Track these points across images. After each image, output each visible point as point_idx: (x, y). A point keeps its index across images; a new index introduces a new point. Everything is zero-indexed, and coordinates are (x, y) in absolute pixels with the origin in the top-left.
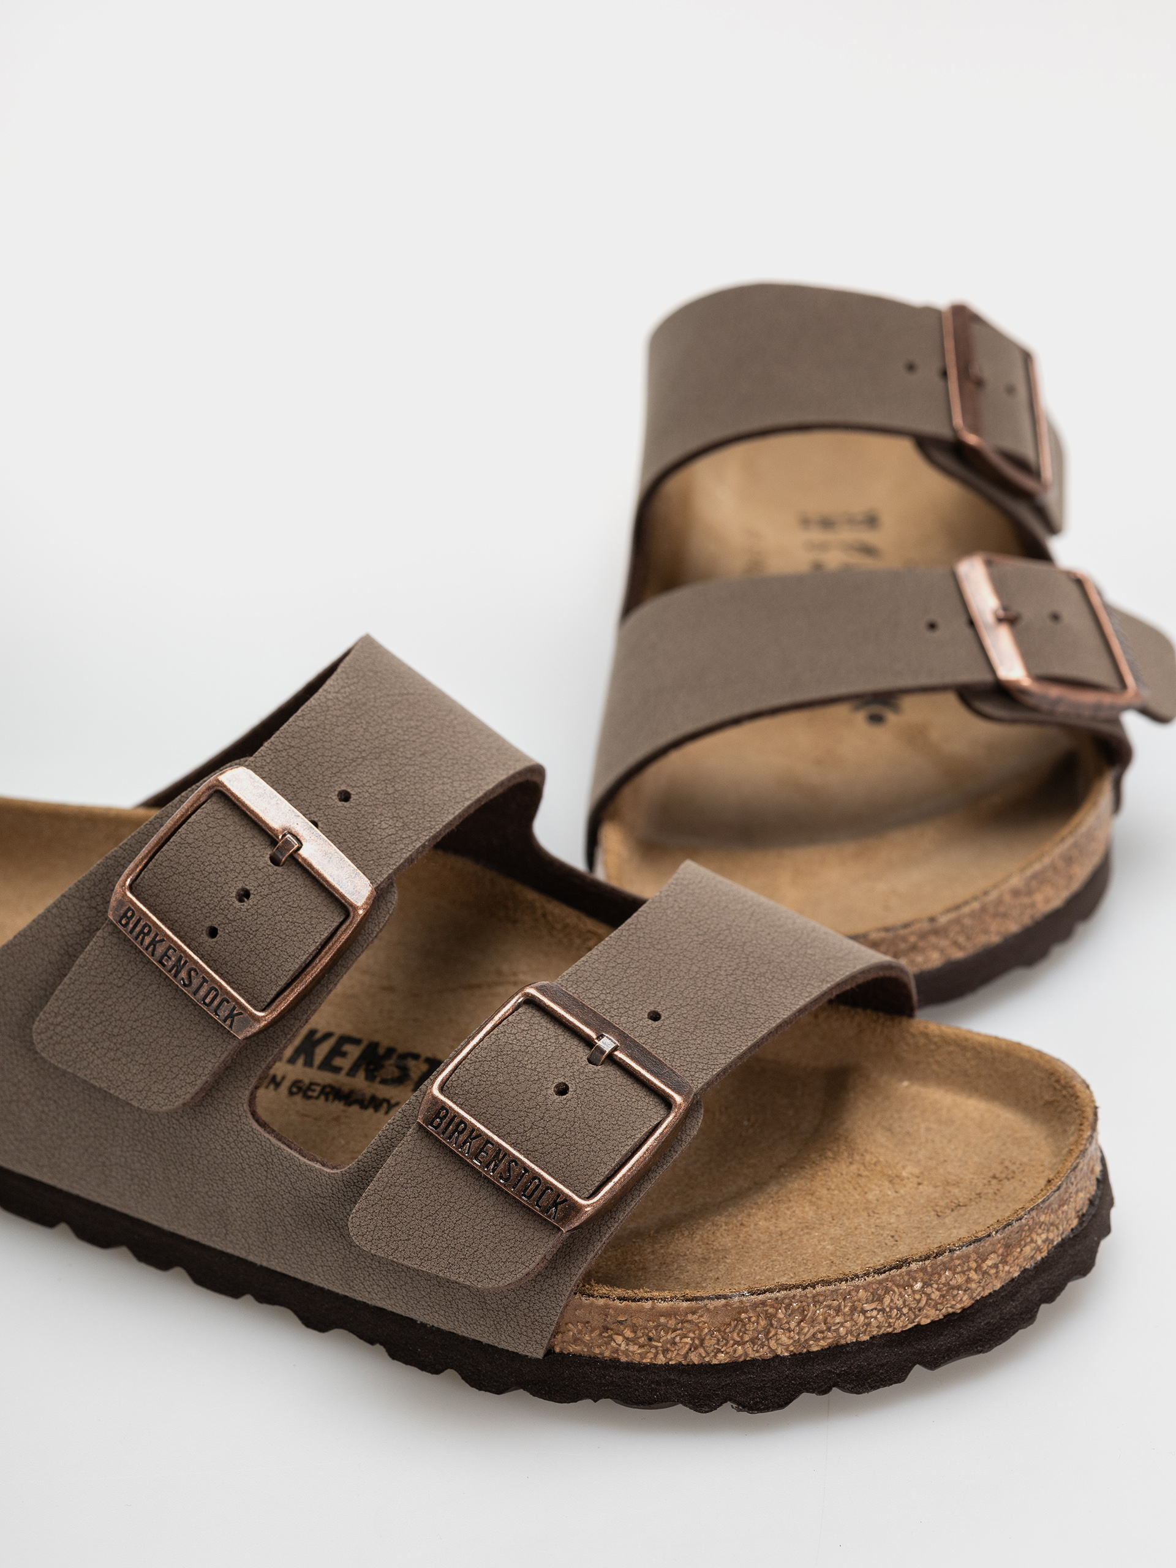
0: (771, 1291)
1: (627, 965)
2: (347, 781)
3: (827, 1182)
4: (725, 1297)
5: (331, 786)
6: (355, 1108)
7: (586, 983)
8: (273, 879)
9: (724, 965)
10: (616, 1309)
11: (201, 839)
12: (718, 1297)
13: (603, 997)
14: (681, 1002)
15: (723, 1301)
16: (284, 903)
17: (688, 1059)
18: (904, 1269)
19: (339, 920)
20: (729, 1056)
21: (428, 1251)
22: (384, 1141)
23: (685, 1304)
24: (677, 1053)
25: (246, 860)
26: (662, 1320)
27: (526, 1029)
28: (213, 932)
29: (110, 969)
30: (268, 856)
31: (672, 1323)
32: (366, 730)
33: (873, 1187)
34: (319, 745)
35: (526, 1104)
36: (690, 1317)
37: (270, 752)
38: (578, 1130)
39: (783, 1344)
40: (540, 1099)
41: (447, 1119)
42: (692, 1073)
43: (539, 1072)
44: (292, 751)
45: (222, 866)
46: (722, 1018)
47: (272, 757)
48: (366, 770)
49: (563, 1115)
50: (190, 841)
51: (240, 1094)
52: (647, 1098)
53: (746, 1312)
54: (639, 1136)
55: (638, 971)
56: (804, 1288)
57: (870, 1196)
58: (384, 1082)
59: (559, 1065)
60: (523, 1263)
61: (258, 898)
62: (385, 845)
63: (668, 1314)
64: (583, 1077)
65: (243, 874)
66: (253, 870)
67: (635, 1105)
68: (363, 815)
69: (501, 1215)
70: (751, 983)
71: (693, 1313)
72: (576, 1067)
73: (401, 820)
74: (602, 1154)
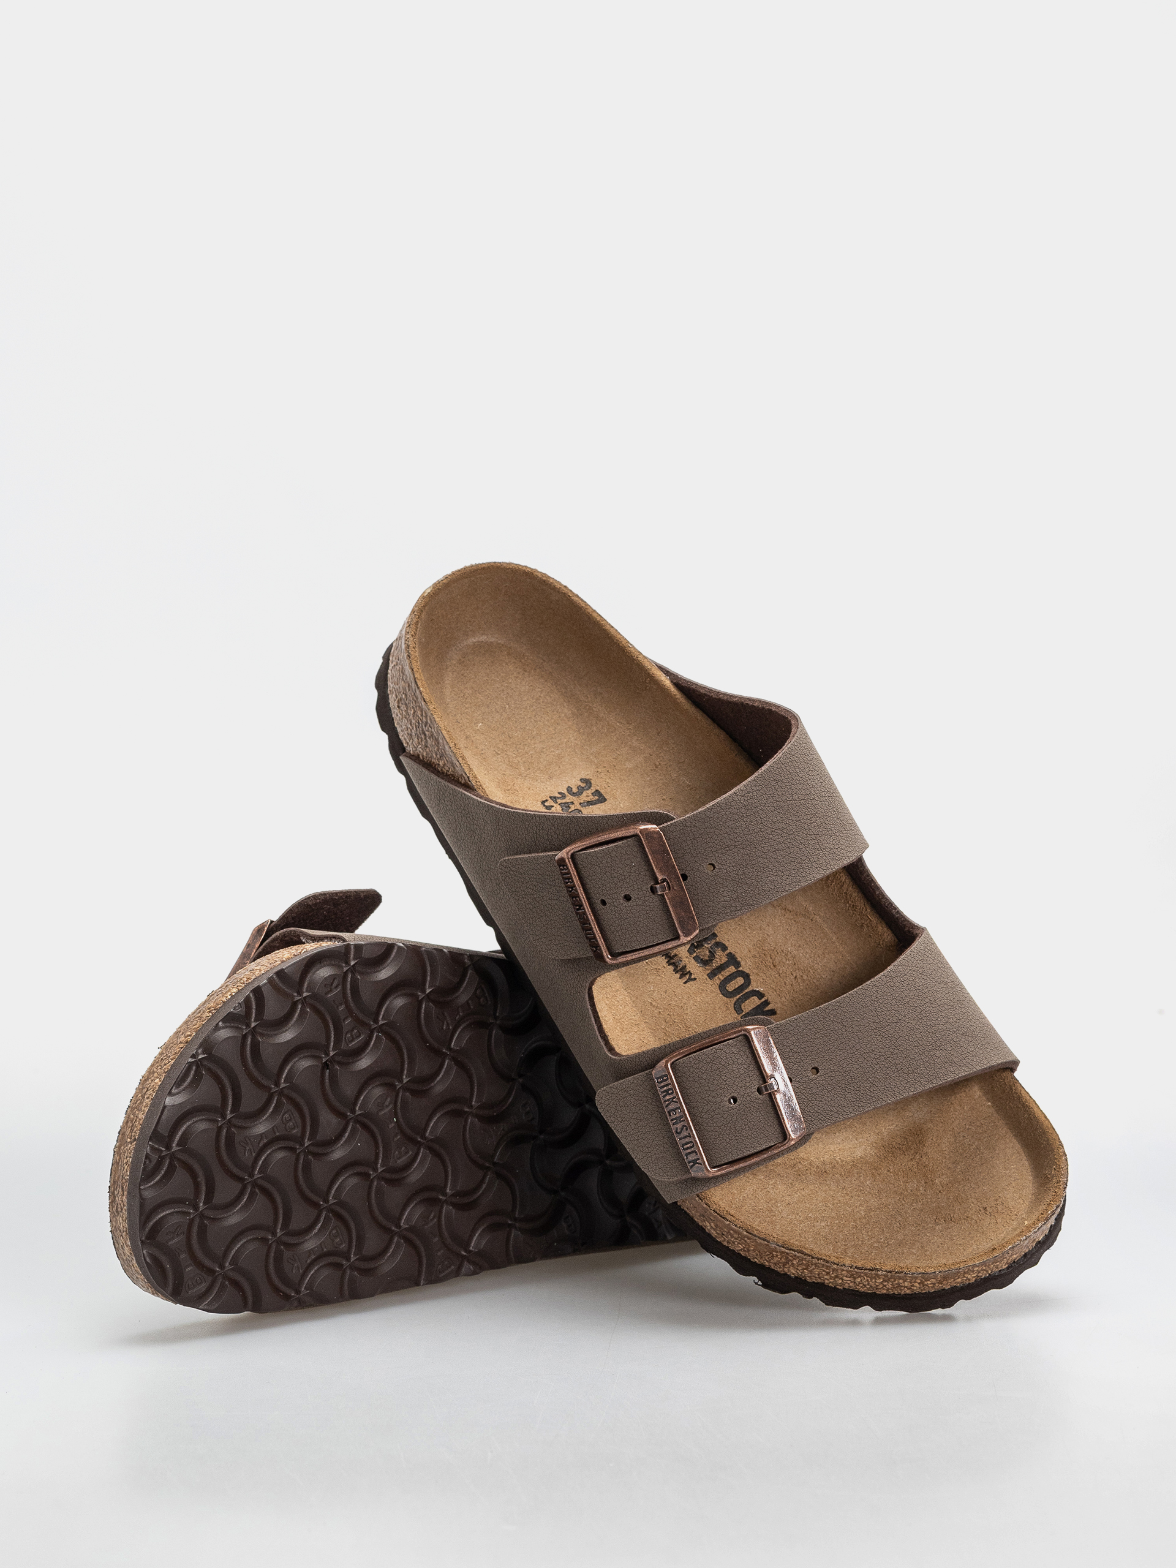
0: (793, 1250)
1: (819, 1031)
2: (718, 859)
3: (890, 1165)
4: (768, 1242)
5: (706, 859)
6: (671, 968)
7: (787, 1034)
8: (647, 898)
9: (876, 1050)
10: (711, 1213)
11: (619, 857)
12: (765, 1240)
13: (792, 1047)
14: (835, 1067)
15: (766, 1243)
16: (647, 913)
17: (816, 1109)
18: (874, 1272)
19: (671, 937)
20: (840, 1117)
21: (627, 1134)
22: (637, 1060)
23: (745, 1233)
24: (812, 1102)
25: (637, 882)
26: (732, 1232)
27: (735, 1052)
28: (604, 903)
29: (548, 873)
30: (650, 885)
31: (736, 1236)
32: (747, 827)
33: (915, 1181)
34: (712, 830)
35: (710, 1098)
36: (746, 1239)
37: (681, 825)
38: (728, 1128)
39: (792, 1272)
40: (719, 1100)
41: (666, 1083)
42: (813, 1120)
43: (726, 1084)
44: (694, 829)
45: (623, 877)
46: (853, 1088)
47: (681, 828)
48: (733, 855)
49: (725, 1116)
50: (612, 855)
51: (588, 976)
52: (777, 1126)
53: (777, 1252)
54: (758, 1149)
55: (823, 1037)
56: (813, 1258)
57: (909, 1186)
58: (696, 959)
59: (740, 1085)
60: (667, 1175)
61: (634, 904)
62: (719, 906)
63: (735, 1232)
64: (748, 1098)
65: (632, 888)
66: (638, 888)
67: (767, 1128)
68: (716, 883)
69: (669, 1144)
70: (884, 1069)
71: (748, 1239)
72: (748, 1091)
73: (737, 894)
74: (733, 1148)
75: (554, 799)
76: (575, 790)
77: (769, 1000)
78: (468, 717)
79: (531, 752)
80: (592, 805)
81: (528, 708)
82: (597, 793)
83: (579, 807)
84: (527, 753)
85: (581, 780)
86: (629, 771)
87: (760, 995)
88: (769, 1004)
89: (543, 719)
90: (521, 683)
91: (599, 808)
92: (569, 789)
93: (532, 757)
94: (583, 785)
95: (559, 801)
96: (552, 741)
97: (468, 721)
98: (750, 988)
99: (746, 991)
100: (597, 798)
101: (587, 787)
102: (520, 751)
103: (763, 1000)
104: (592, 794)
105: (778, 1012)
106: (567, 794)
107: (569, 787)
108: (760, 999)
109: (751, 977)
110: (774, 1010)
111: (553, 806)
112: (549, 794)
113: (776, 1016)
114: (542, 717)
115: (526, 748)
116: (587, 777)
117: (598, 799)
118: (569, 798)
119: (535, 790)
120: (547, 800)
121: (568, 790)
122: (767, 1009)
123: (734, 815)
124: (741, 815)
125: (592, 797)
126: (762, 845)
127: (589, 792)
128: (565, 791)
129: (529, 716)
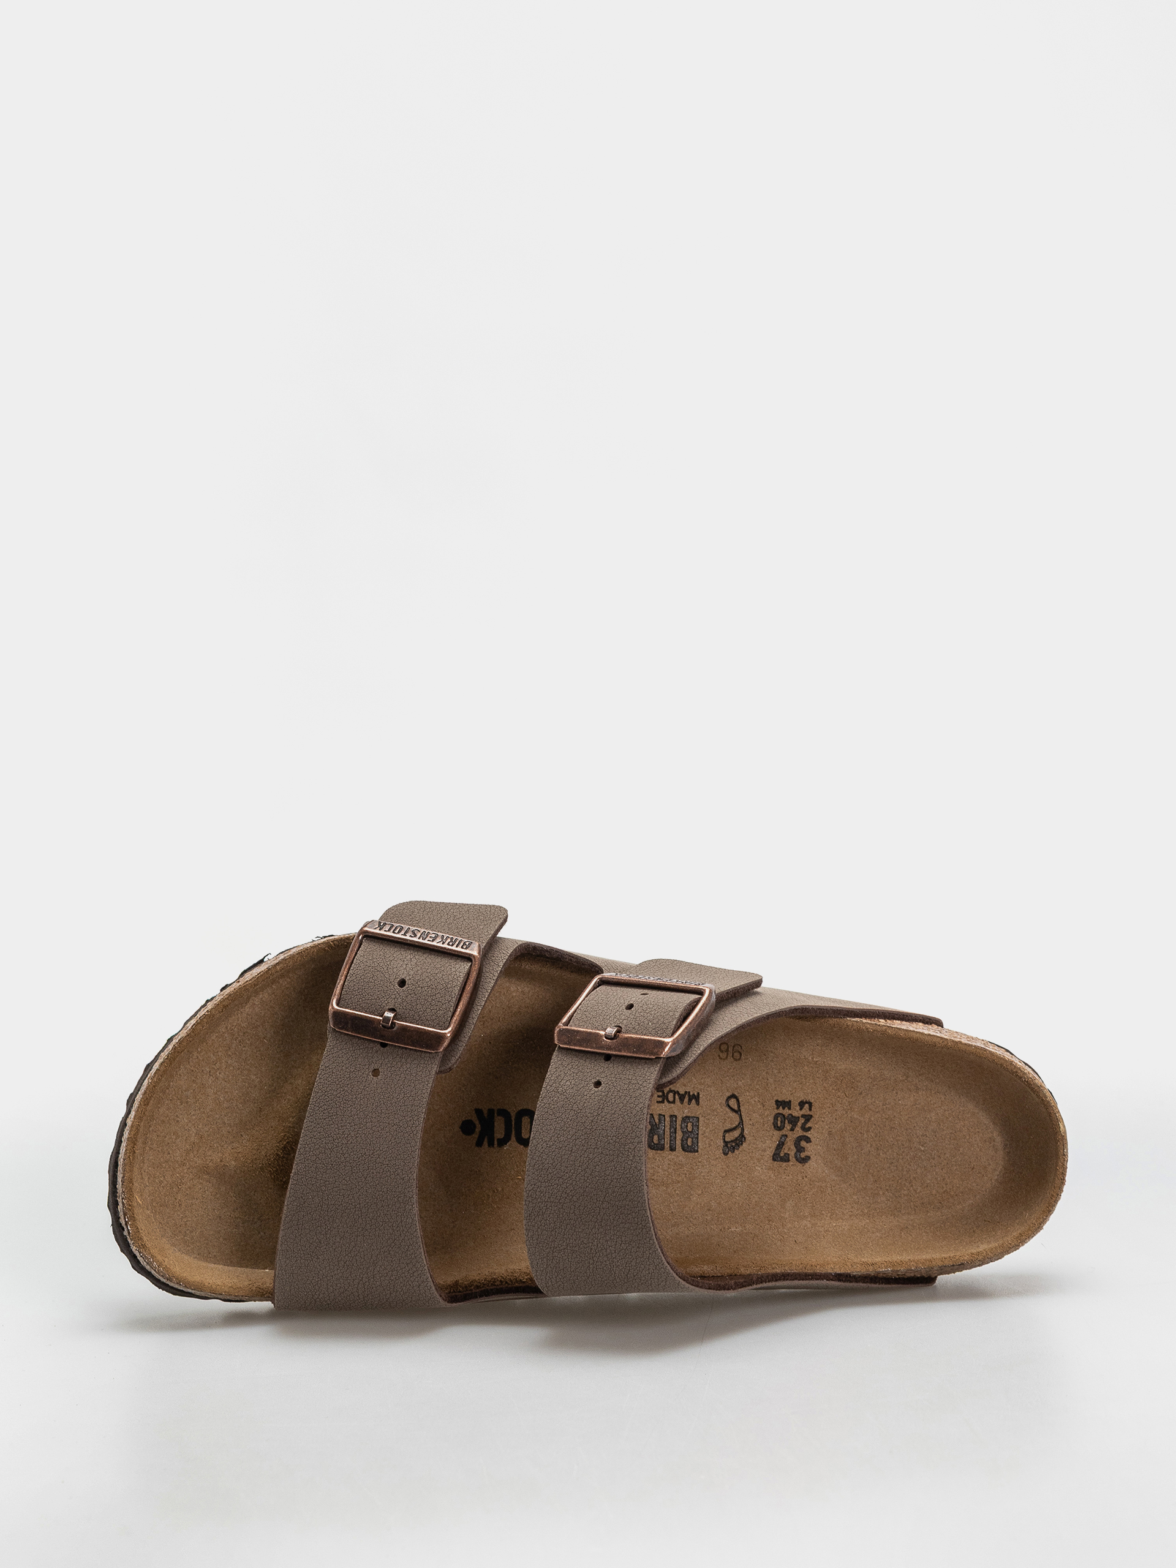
64: (393, 997)
75: (808, 1118)
76: (803, 1144)
77: (492, 1149)
78: (935, 1105)
79: (865, 1136)
80: (778, 1145)
81: (908, 1166)
82: (786, 1159)
83: (784, 1132)
84: (868, 1131)
85: (809, 1158)
86: (785, 1200)
87: (502, 1142)
88: (489, 1146)
89: (889, 1172)
90: (936, 1179)
91: (770, 1148)
92: (808, 1140)
93: (861, 1133)
94: (803, 1155)
95: (802, 1121)
96: (863, 1163)
97: (932, 1102)
98: (513, 1138)
99: (513, 1133)
100: (782, 1155)
101: (798, 1156)
102: (874, 1126)
103: (496, 1142)
104: (789, 1154)
105: (477, 1148)
106: (805, 1134)
107: (811, 1142)
108: (498, 1140)
109: (522, 1146)
110: (481, 1146)
111: (801, 1109)
112: (816, 1117)
113: (474, 1144)
114: (892, 1172)
115: (873, 1134)
116: (807, 1165)
117: (779, 1154)
118: (799, 1131)
119: (828, 1109)
120: (810, 1110)
121: (808, 1137)
122: (486, 1140)
123: (624, 1130)
124: (620, 1137)
125: (785, 1152)
126: (583, 1142)
127: (792, 1154)
128: (808, 1134)
129: (900, 1160)
